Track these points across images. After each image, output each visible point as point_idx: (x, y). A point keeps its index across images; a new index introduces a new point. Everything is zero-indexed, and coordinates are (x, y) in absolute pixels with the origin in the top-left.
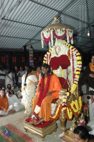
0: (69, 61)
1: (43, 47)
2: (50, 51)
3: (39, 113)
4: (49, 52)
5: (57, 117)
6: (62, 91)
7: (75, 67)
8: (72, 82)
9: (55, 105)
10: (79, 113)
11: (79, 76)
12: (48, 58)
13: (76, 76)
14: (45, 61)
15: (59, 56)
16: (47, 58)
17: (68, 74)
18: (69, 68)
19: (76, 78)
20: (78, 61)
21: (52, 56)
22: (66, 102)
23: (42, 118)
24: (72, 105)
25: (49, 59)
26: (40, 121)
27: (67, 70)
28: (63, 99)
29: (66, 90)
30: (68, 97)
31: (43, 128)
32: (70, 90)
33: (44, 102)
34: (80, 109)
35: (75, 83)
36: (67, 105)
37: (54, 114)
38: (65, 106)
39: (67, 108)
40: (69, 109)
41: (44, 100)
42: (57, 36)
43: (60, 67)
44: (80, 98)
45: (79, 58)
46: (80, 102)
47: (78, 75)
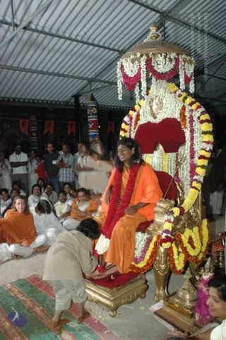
0: (183, 133)
1: (120, 98)
2: (137, 107)
3: (106, 252)
4: (135, 110)
5: (148, 264)
6: (162, 205)
7: (196, 148)
8: (186, 184)
9: (146, 236)
10: (200, 257)
11: (204, 171)
12: (133, 124)
13: (199, 170)
14: (125, 131)
15: (158, 121)
16: (131, 125)
17: (178, 164)
18: (181, 150)
19: (197, 174)
20: (205, 133)
21: (142, 121)
22: (171, 229)
23: (111, 267)
24: (185, 238)
25: (135, 128)
26: (108, 273)
27: (177, 155)
28: (164, 223)
29: (173, 202)
30: (177, 220)
31: (115, 289)
32: (182, 202)
33: (118, 227)
34: (204, 249)
35: (195, 188)
36: (174, 237)
37: (142, 258)
38: (167, 240)
39: (173, 245)
40: (177, 247)
41: (118, 224)
42: (155, 73)
43: (161, 147)
44: (205, 222)
45: (207, 127)
46: (205, 232)
47: (203, 167)
